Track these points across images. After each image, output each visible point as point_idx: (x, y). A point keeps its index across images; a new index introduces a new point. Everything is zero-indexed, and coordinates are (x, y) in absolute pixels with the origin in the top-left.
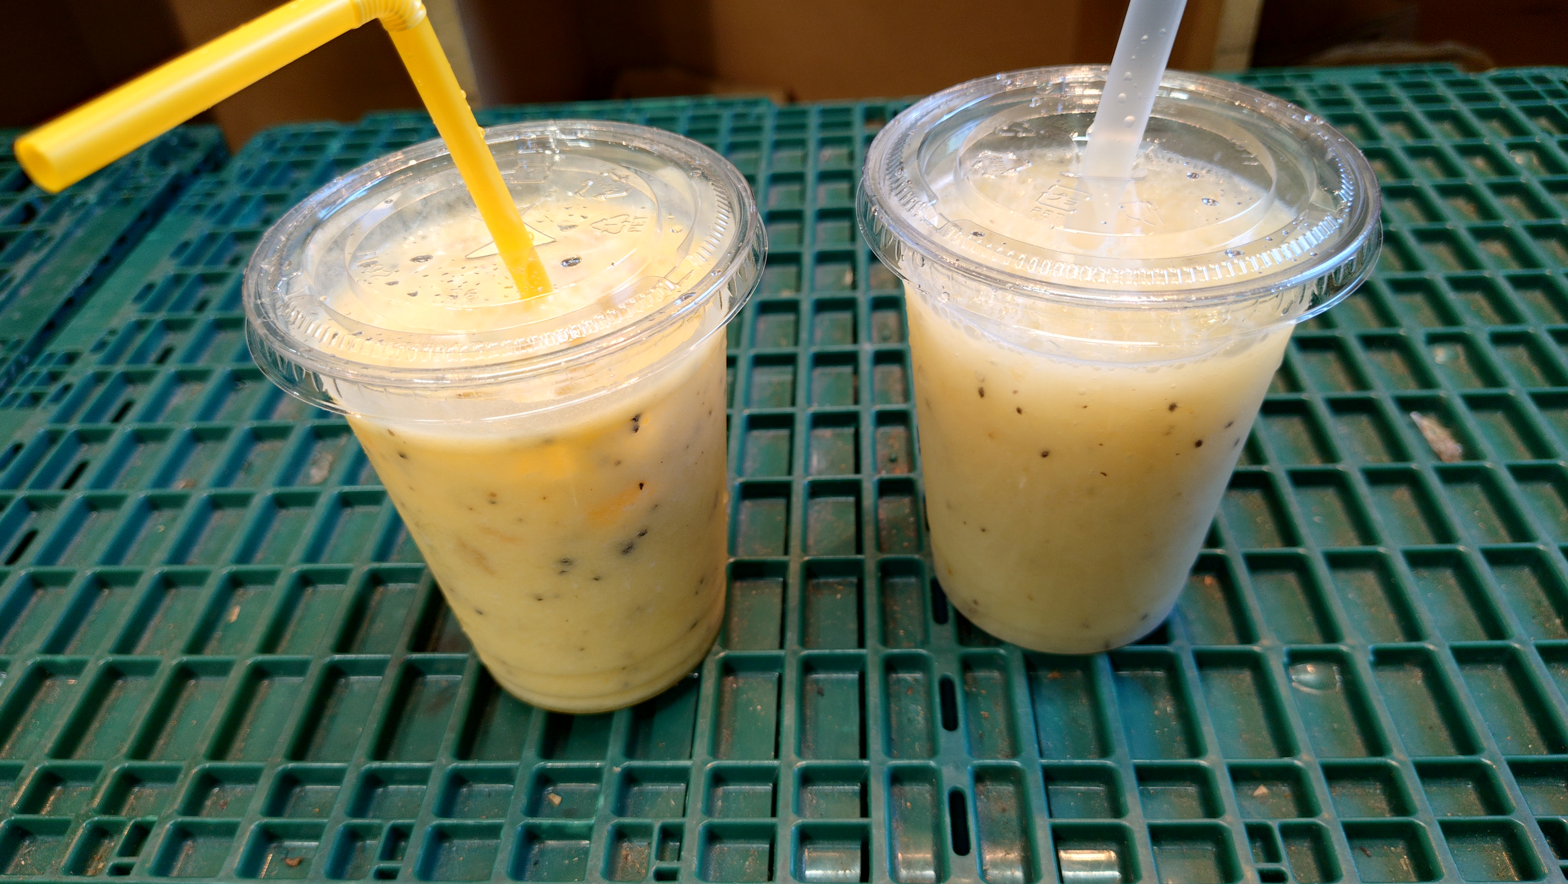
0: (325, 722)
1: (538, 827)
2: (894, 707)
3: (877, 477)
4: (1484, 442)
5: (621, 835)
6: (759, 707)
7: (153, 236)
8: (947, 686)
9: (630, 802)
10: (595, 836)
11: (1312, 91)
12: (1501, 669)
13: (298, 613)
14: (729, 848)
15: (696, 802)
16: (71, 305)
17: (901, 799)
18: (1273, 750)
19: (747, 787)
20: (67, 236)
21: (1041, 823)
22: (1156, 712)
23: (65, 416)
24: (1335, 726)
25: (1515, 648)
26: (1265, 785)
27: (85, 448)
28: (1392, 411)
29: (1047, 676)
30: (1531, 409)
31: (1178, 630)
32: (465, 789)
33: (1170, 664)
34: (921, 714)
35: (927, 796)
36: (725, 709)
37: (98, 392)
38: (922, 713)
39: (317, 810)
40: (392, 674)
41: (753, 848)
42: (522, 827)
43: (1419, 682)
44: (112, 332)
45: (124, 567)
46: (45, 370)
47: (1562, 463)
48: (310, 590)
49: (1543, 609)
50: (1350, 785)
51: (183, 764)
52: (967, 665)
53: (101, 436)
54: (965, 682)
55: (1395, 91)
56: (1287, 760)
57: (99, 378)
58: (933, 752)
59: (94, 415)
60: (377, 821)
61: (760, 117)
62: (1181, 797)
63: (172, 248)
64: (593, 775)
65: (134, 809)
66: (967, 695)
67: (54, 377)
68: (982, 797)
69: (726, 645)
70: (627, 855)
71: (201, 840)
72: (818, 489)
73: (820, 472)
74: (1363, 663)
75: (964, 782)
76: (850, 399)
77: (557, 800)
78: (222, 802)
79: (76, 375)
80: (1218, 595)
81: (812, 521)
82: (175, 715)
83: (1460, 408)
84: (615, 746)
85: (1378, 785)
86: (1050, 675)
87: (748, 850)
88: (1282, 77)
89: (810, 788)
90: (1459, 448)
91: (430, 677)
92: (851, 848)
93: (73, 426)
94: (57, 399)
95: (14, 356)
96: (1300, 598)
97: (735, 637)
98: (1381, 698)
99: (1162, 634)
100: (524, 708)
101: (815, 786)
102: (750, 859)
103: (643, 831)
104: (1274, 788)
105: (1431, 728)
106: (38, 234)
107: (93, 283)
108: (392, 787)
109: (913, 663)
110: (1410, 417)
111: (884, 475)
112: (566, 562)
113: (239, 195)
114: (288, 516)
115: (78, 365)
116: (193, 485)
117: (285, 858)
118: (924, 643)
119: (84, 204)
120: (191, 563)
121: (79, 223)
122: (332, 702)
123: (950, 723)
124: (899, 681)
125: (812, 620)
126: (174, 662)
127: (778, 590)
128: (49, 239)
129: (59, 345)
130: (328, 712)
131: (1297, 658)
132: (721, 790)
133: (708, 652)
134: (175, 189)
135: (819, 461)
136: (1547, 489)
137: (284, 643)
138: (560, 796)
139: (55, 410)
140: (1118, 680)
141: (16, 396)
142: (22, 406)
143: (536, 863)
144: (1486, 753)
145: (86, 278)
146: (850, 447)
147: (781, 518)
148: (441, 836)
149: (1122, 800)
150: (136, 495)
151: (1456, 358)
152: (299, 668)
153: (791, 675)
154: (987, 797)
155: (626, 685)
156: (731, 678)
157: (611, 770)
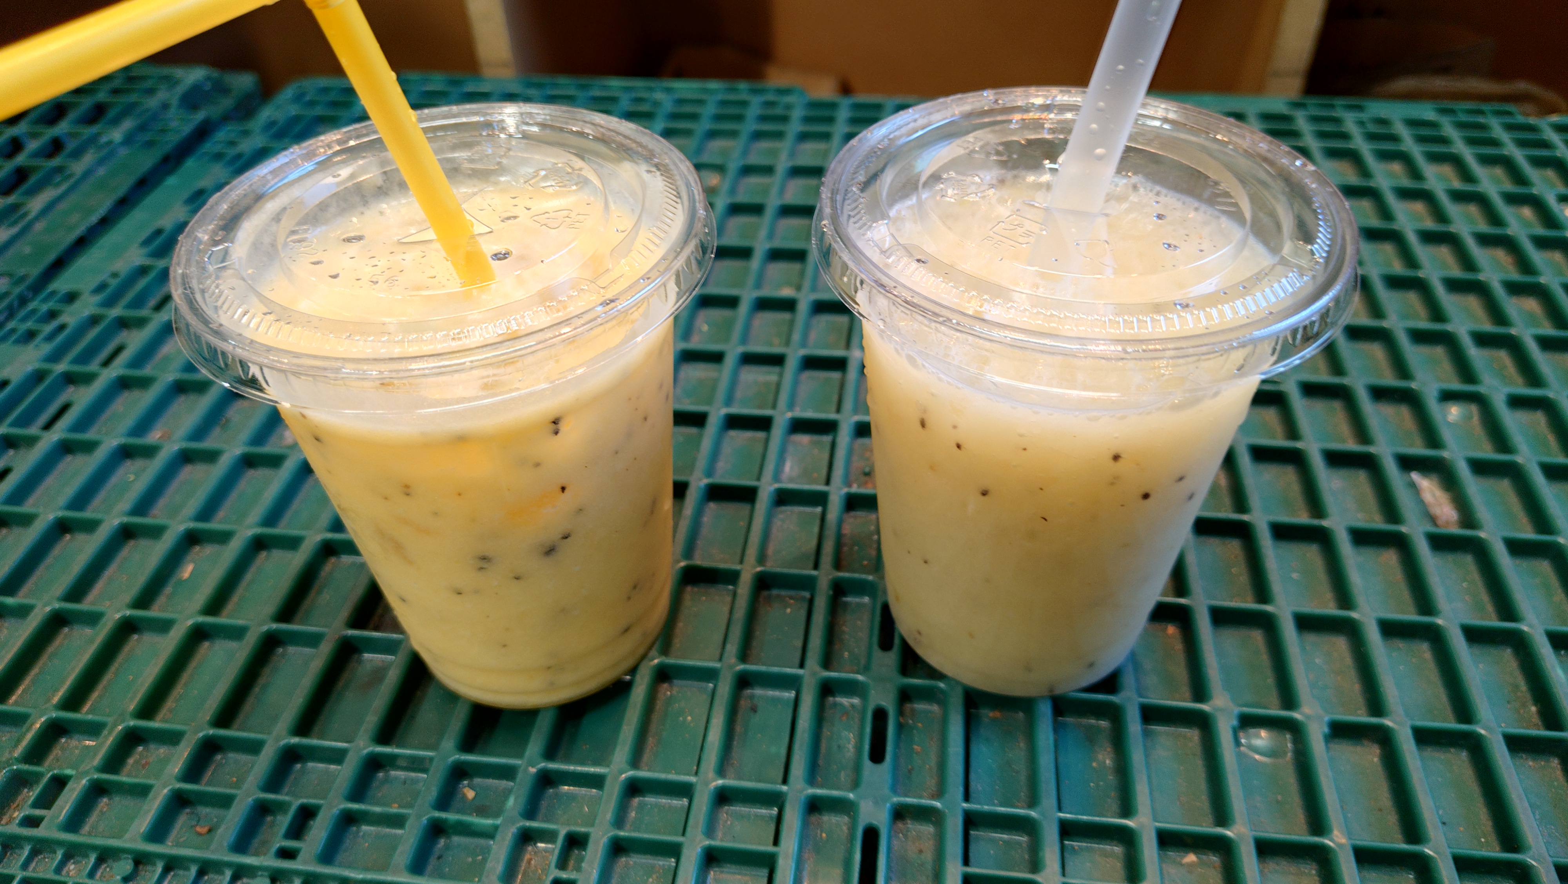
0: (256, 690)
1: (445, 821)
2: (826, 732)
3: (845, 490)
4: (1483, 511)
5: (526, 838)
6: (689, 718)
7: (171, 181)
8: (880, 716)
9: (544, 804)
10: (498, 837)
11: (1361, 123)
12: (1464, 755)
13: (248, 576)
14: (635, 863)
15: (608, 812)
16: (82, 243)
17: (818, 829)
18: (1210, 816)
19: (664, 801)
20: (87, 174)
21: (953, 870)
22: (1094, 764)
23: (55, 357)
24: (1279, 797)
25: (1481, 734)
26: (1195, 853)
27: (71, 389)
28: (1391, 468)
29: (988, 714)
30: (1539, 479)
31: (1128, 680)
32: (381, 774)
33: (1115, 714)
34: (851, 742)
35: (845, 828)
36: (655, 717)
37: (93, 333)
38: (853, 742)
39: (235, 779)
40: (326, 650)
41: (659, 865)
42: (428, 820)
43: (1376, 760)
44: (115, 275)
45: (88, 514)
46: (45, 308)
47: (1561, 540)
48: (264, 554)
49: (1519, 694)
50: (1285, 863)
51: (110, 720)
52: (905, 696)
53: (87, 379)
54: (901, 712)
55: (1449, 130)
56: (1220, 830)
57: (94, 320)
58: (855, 784)
59: (85, 357)
60: (287, 798)
61: (789, 107)
62: (1106, 857)
63: (186, 194)
64: (507, 773)
65: (58, 760)
66: (900, 727)
67: (52, 315)
68: (901, 835)
69: (665, 650)
70: (531, 859)
71: (117, 799)
72: (784, 498)
73: (791, 480)
74: (1316, 734)
75: (881, 819)
76: (834, 407)
77: (471, 794)
78: (144, 762)
79: (72, 317)
80: (1179, 646)
81: (774, 531)
82: (113, 668)
83: (1464, 471)
84: (535, 745)
85: (1314, 865)
86: (991, 714)
87: (653, 867)
88: (1332, 106)
89: (726, 807)
90: (1454, 515)
91: (367, 656)
92: (758, 875)
93: (61, 367)
94: (50, 338)
95: (17, 290)
96: (1264, 659)
97: (677, 642)
98: (1330, 773)
99: (1110, 683)
100: (452, 697)
101: (732, 806)
102: (654, 876)
103: (548, 836)
104: (1204, 857)
105: (1380, 810)
106: (59, 170)
107: (105, 223)
108: (310, 765)
109: (851, 688)
110: (1410, 477)
111: (855, 489)
112: (485, 559)
113: (261, 145)
114: (255, 476)
115: (77, 305)
116: (167, 437)
117: (197, 825)
118: (866, 669)
119: (109, 143)
120: (155, 517)
121: (101, 162)
122: (267, 671)
123: (877, 755)
124: (835, 705)
125: (758, 633)
126: (118, 616)
127: (729, 599)
128: (70, 176)
129: (62, 284)
130: (261, 681)
131: (1248, 722)
132: (636, 801)
133: (644, 657)
134: (202, 133)
135: (792, 468)
136: (1545, 566)
137: (230, 606)
138: (475, 790)
139: (47, 348)
140: (1057, 728)
141: (13, 331)
142: (18, 342)
143: (439, 857)
144: (1431, 844)
145: (100, 217)
146: (826, 456)
147: (743, 524)
148: (349, 820)
149: (1041, 854)
150: (111, 442)
151: (1469, 418)
152: (237, 633)
153: (725, 688)
154: (906, 836)
155: (552, 684)
156: (665, 685)
157: (526, 770)
